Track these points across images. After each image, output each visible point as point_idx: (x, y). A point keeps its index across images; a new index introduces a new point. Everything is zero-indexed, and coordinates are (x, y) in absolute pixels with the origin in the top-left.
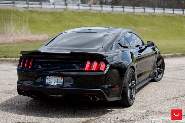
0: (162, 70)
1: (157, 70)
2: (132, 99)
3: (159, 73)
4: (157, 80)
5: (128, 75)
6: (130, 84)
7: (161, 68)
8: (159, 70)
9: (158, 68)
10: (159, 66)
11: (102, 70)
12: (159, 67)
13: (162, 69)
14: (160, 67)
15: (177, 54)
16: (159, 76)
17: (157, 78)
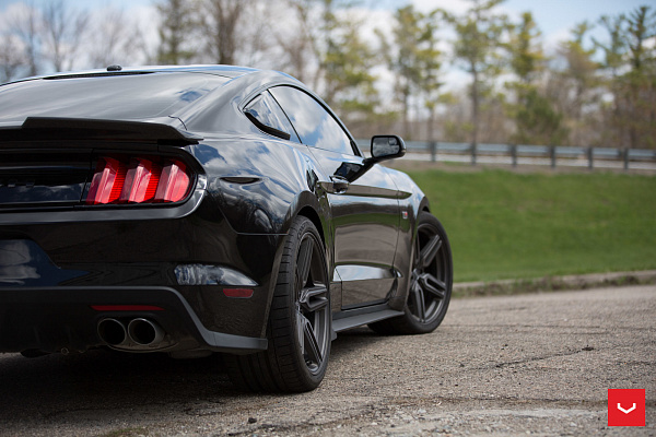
0: (444, 284)
1: (420, 281)
2: (316, 362)
3: (430, 298)
4: (420, 326)
5: (293, 239)
6: (306, 294)
7: (435, 276)
8: (429, 281)
9: (425, 276)
10: (427, 264)
11: (176, 198)
12: (427, 270)
13: (443, 280)
14: (431, 270)
15: (500, 282)
16: (432, 311)
17: (423, 317)
